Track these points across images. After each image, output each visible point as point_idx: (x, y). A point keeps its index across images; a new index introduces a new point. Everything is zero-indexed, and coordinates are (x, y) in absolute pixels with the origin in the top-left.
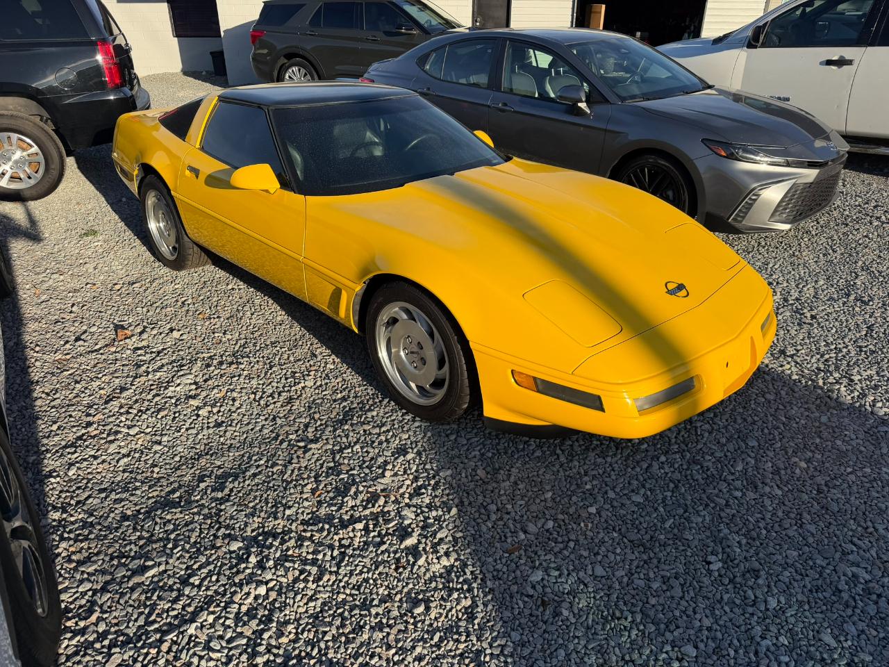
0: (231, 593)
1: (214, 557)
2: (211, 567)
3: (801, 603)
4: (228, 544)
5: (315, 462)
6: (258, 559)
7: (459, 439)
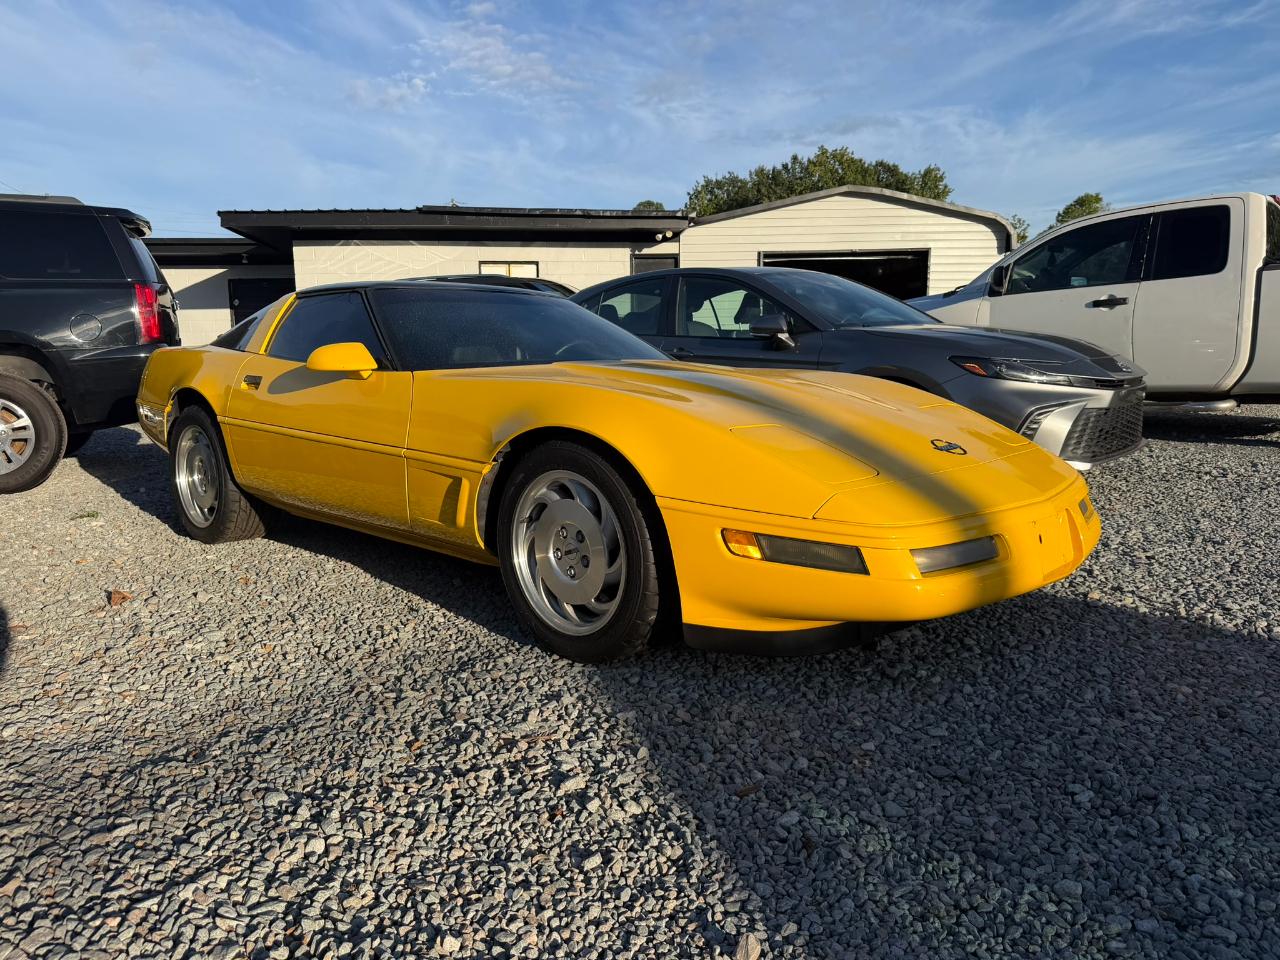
0: (261, 851)
1: (236, 813)
2: (231, 823)
3: (1238, 832)
4: (263, 798)
5: (413, 715)
6: (314, 811)
7: (644, 681)
